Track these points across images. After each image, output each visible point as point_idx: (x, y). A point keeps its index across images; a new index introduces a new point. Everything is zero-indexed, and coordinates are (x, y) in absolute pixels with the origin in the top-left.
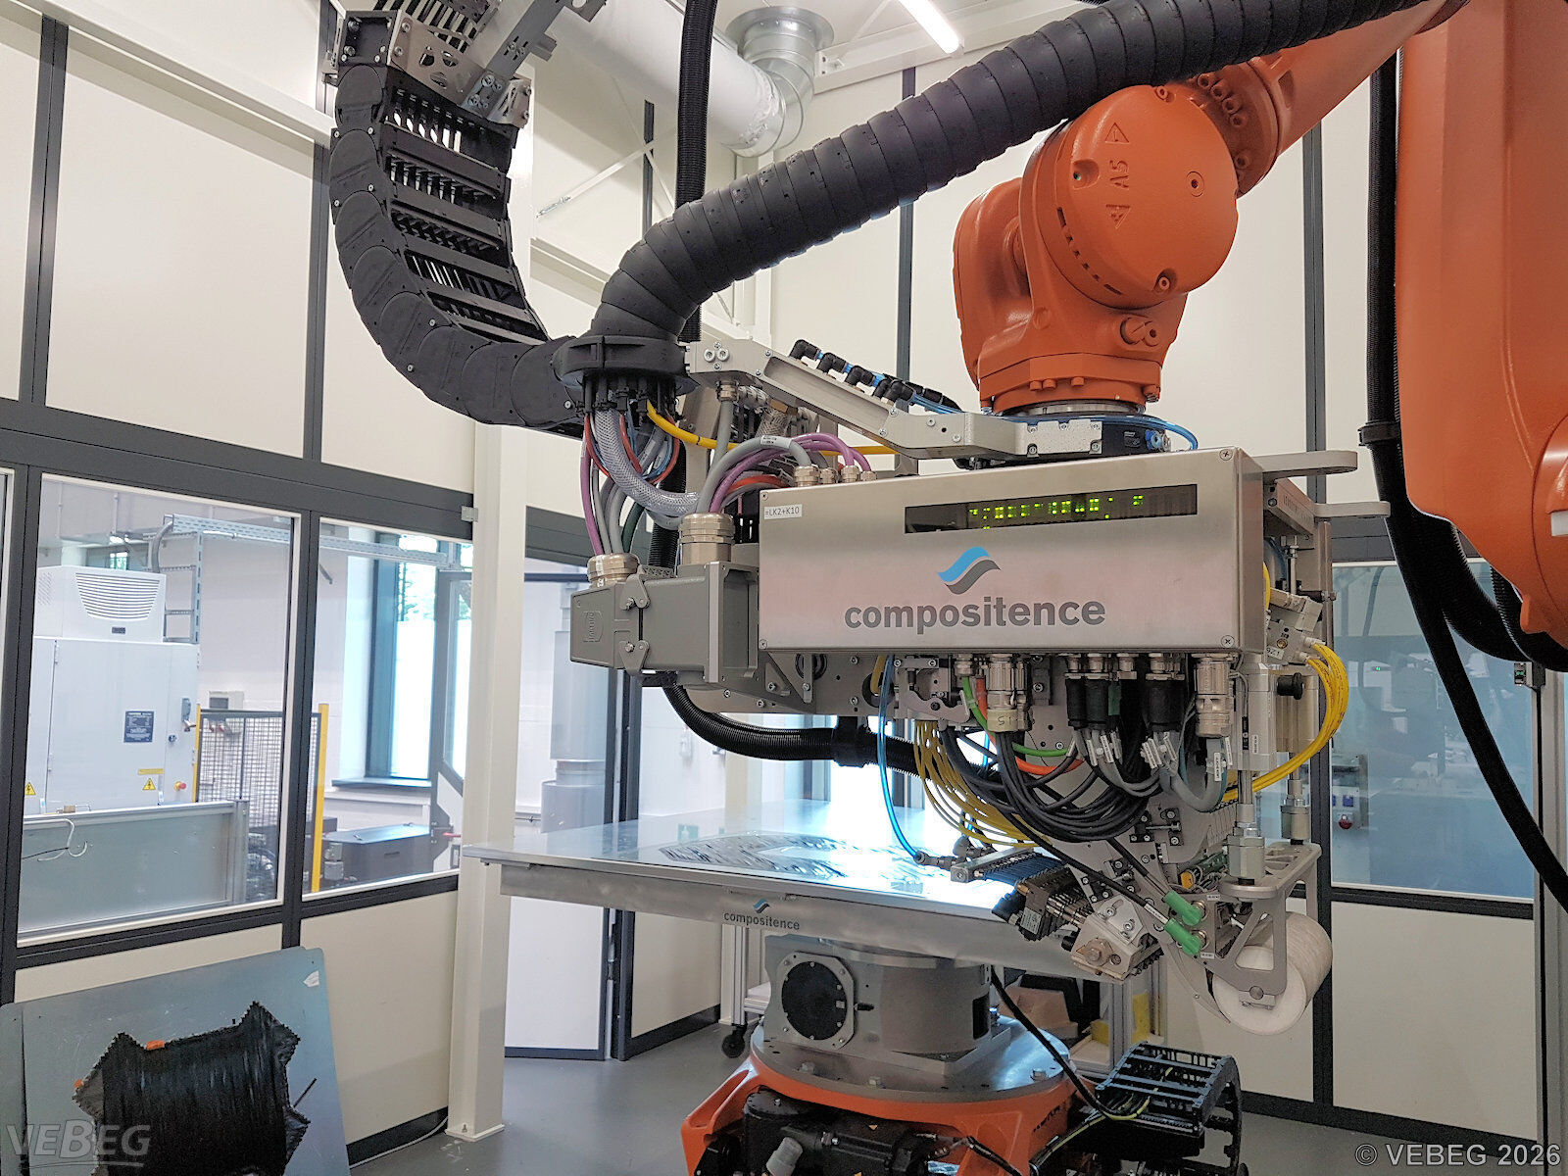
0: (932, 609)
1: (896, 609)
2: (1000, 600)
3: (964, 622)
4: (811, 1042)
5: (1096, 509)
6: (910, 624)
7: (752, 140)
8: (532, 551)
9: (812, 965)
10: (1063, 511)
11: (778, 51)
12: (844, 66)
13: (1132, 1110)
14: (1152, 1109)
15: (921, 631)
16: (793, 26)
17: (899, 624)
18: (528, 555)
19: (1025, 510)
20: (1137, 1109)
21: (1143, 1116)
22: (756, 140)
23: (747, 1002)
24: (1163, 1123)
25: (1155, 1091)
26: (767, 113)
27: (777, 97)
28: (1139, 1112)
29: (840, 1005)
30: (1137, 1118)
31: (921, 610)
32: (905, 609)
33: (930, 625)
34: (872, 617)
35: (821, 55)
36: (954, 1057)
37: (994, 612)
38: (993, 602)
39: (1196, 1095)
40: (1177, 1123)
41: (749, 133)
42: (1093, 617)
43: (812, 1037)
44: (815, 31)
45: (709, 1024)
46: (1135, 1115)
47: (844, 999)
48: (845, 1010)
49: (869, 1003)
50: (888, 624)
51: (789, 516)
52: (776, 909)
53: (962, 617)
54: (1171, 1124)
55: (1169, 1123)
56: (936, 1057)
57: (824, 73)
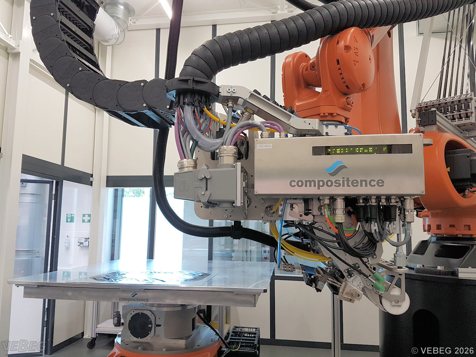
0: (323, 181)
1: (309, 181)
2: (348, 178)
3: (335, 186)
4: (139, 340)
5: (371, 151)
6: (315, 186)
7: (108, 40)
8: (24, 170)
9: (140, 314)
10: (360, 151)
11: (117, 14)
12: (137, 23)
13: (237, 347)
14: (241, 346)
15: (319, 189)
16: (122, 7)
17: (310, 186)
18: (22, 172)
19: (347, 150)
20: (238, 347)
21: (240, 349)
22: (110, 40)
23: (97, 330)
24: (246, 350)
25: (241, 340)
26: (114, 33)
27: (117, 28)
28: (239, 347)
29: (150, 326)
30: (239, 349)
31: (319, 181)
32: (312, 181)
33: (323, 186)
34: (300, 184)
35: (130, 18)
36: (187, 338)
37: (346, 182)
38: (345, 179)
39: (254, 340)
40: (250, 349)
41: (108, 38)
42: (380, 184)
43: (139, 338)
44: (129, 10)
45: (79, 339)
46: (238, 349)
47: (151, 324)
48: (152, 327)
49: (160, 324)
50: (306, 186)
51: (266, 148)
52: (140, 295)
53: (334, 184)
54: (248, 350)
55: (247, 350)
56: (182, 339)
57: (130, 24)
